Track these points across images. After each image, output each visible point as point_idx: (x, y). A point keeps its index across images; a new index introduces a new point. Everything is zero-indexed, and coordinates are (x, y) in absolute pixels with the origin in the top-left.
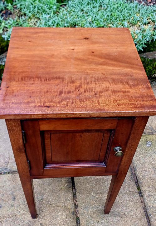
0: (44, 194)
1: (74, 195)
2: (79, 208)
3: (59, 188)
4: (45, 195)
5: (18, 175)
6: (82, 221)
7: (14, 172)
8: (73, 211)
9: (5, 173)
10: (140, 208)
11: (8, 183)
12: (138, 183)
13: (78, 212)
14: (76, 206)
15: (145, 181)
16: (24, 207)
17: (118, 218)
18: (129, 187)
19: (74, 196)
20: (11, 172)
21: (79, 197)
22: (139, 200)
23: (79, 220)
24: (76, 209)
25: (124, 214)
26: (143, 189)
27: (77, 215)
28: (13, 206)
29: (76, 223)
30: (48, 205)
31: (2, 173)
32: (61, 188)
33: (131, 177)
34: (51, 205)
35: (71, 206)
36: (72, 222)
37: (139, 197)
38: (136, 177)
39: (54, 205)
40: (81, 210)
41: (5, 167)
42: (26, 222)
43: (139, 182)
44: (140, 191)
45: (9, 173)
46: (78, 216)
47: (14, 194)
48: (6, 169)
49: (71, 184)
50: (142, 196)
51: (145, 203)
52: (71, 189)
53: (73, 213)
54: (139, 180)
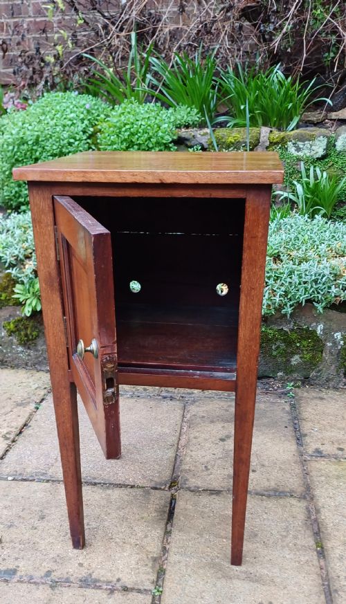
0: (103, 520)
1: (167, 533)
2: (171, 553)
3: (137, 516)
4: (106, 523)
5: (62, 486)
6: (170, 576)
7: (59, 481)
8: (155, 555)
9: (40, 481)
10: (315, 576)
11: (40, 494)
12: (319, 536)
13: (166, 561)
14: (164, 550)
15: (336, 533)
16: (56, 534)
17: (256, 585)
18: (295, 537)
19: (165, 534)
20: (53, 481)
21: (176, 536)
22: (316, 562)
23: (164, 574)
24: (164, 555)
25: (272, 581)
26: (329, 545)
27: (163, 565)
28: (36, 529)
29: (156, 575)
30: (107, 538)
31: (34, 480)
32: (143, 518)
33: (304, 522)
34: (111, 539)
35: (154, 548)
36: (148, 574)
37: (316, 558)
38: (318, 525)
39: (118, 540)
40: (173, 557)
41: (44, 471)
42: (51, 556)
43: (323, 532)
44: (322, 548)
45: (48, 481)
46: (164, 567)
47: (45, 511)
48: (43, 474)
49: (166, 515)
50: (324, 557)
51: (329, 568)
52: (164, 522)
53: (155, 560)
54: (323, 530)
